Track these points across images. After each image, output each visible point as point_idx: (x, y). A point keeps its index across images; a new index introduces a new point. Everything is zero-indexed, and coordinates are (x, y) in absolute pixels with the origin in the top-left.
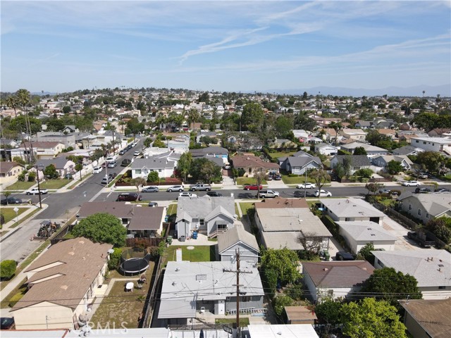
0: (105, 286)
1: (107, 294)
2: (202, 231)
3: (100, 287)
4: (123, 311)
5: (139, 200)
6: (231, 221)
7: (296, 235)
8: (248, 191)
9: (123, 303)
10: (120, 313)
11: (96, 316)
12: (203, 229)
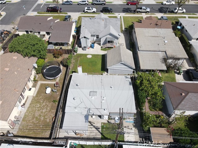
0: (33, 89)
1: (35, 95)
2: (97, 42)
3: (30, 89)
4: (44, 111)
5: (60, 11)
6: (117, 38)
7: (162, 55)
8: (130, 6)
9: (44, 104)
10: (42, 112)
11: (27, 114)
12: (98, 41)
